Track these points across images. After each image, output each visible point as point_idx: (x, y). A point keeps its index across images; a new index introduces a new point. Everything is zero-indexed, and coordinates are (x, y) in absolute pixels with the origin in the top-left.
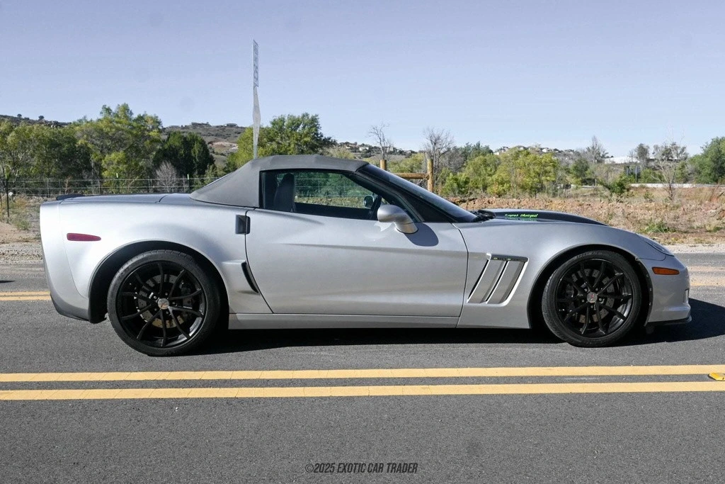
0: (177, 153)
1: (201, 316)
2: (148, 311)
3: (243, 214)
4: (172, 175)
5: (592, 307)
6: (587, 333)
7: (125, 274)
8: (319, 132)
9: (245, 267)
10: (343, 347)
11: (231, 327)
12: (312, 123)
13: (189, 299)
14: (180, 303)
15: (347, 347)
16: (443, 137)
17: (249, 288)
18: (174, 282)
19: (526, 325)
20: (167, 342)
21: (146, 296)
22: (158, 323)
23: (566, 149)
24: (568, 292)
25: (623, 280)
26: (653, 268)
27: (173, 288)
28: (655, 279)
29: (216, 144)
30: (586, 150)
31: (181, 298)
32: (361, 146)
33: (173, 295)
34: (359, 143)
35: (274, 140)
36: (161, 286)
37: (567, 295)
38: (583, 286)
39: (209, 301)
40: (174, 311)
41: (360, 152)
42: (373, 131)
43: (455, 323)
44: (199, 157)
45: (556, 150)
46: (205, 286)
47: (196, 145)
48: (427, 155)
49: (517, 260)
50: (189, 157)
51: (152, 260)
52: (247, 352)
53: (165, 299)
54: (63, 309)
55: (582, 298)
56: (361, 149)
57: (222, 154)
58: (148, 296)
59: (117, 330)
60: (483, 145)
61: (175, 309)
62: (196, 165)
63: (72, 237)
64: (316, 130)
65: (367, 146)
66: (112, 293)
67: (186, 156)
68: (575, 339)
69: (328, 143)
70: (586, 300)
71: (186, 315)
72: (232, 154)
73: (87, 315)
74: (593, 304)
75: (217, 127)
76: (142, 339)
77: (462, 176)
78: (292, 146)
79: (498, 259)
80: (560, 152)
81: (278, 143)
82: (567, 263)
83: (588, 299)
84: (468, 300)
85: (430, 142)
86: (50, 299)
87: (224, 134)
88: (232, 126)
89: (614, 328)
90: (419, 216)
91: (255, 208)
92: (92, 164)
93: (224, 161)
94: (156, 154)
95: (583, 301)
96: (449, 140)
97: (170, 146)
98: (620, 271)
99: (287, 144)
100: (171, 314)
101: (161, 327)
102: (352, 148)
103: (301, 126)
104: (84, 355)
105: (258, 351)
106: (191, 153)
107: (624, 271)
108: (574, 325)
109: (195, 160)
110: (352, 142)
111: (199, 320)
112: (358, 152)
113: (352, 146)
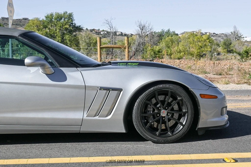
5: (164, 119)
6: (160, 135)
8: (73, 22)
12: (69, 17)
16: (147, 25)
19: (123, 131)
23: (220, 33)
24: (149, 109)
25: (182, 102)
26: (200, 95)
28: (201, 101)
30: (230, 34)
32: (102, 31)
34: (101, 30)
35: (47, 27)
37: (149, 111)
38: (158, 106)
41: (101, 34)
42: (106, 22)
43: (78, 129)
45: (214, 33)
48: (137, 36)
49: (116, 90)
55: (157, 114)
56: (102, 33)
60: (171, 30)
64: (72, 21)
65: (105, 31)
68: (153, 139)
69: (79, 29)
70: (160, 115)
74: (164, 117)
75: (17, 20)
77: (157, 48)
78: (58, 30)
79: (104, 90)
80: (216, 35)
81: (49, 29)
82: (147, 92)
83: (161, 114)
84: (86, 115)
85: (139, 29)
87: (21, 24)
88: (26, 19)
89: (177, 132)
90: (56, 63)
95: (158, 115)
96: (150, 27)
98: (180, 96)
99: (55, 30)
102: (96, 32)
103: (63, 19)
107: (182, 96)
108: (153, 130)
110: (97, 29)
112: (100, 35)
113: (97, 31)
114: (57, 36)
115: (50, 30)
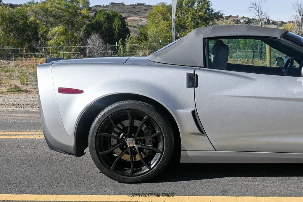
0: (102, 26)
1: (160, 152)
2: (118, 148)
3: (192, 72)
4: (99, 43)
7: (102, 119)
8: (210, 8)
9: (194, 114)
10: (270, 178)
11: (182, 161)
13: (150, 139)
14: (144, 142)
15: (274, 178)
17: (197, 130)
18: (138, 126)
20: (134, 172)
21: (117, 136)
22: (126, 157)
27: (138, 130)
29: (129, 19)
31: (144, 137)
32: (241, 18)
33: (138, 136)
36: (129, 129)
39: (166, 140)
40: (139, 148)
44: (119, 29)
46: (163, 128)
47: (116, 20)
48: (296, 25)
50: (111, 29)
51: (122, 108)
52: (195, 181)
53: (131, 139)
54: (54, 146)
56: (241, 21)
57: (134, 27)
58: (119, 136)
59: (96, 163)
61: (139, 146)
62: (117, 35)
63: (62, 90)
64: (208, 6)
65: (246, 18)
66: (92, 134)
67: (109, 27)
69: (217, 16)
71: (148, 152)
72: (141, 26)
73: (72, 150)
75: (130, 5)
76: (115, 169)
78: (190, 19)
86: (43, 137)
87: (135, 10)
88: (141, 4)
91: (201, 67)
92: (40, 35)
93: (136, 32)
94: (86, 27)
97: (97, 21)
99: (186, 18)
100: (137, 150)
101: (129, 160)
102: (234, 20)
104: (70, 181)
105: (203, 180)
106: (112, 26)
109: (116, 31)
111: (158, 155)
112: (239, 23)
113: (234, 18)
114: (188, 26)
115: (180, 19)
